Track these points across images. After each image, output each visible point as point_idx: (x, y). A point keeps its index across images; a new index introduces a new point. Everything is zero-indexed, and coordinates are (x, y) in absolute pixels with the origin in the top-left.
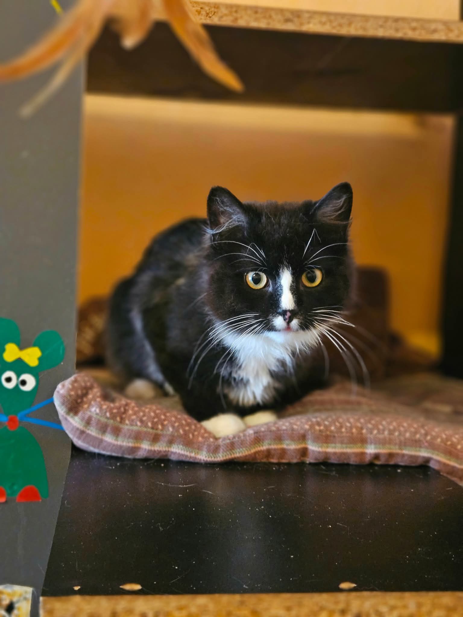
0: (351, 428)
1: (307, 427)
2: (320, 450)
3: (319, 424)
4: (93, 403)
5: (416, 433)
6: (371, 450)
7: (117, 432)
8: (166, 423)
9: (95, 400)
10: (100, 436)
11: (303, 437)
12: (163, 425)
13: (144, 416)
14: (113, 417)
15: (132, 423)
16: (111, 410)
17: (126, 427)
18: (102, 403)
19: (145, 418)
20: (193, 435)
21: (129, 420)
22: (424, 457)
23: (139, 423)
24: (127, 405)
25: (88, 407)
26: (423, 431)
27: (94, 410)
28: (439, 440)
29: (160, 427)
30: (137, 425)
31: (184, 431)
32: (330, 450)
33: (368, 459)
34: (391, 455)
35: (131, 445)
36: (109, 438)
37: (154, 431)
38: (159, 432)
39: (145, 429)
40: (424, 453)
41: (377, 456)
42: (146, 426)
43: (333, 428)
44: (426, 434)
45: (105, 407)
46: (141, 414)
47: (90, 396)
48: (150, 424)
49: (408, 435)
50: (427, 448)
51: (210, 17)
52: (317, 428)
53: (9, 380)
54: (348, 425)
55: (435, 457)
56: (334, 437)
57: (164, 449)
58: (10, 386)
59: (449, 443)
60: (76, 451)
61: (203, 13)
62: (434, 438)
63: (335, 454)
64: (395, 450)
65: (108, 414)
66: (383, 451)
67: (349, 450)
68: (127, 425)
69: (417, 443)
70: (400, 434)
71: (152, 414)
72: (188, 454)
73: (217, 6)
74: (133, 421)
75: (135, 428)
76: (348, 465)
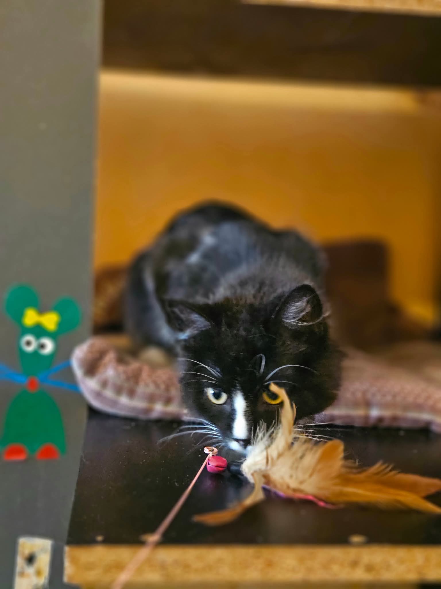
4: (109, 366)
6: (375, 413)
7: (131, 393)
9: (111, 363)
10: (115, 398)
13: (157, 378)
14: (128, 379)
15: (147, 385)
18: (117, 365)
19: (158, 381)
22: (426, 420)
23: (153, 386)
24: (140, 368)
25: (105, 370)
27: (110, 372)
30: (150, 387)
33: (372, 422)
34: (395, 418)
35: (145, 406)
36: (124, 400)
37: (167, 394)
39: (158, 392)
40: (425, 416)
41: (380, 419)
42: (160, 388)
45: (120, 370)
47: (106, 360)
48: (163, 386)
50: (429, 411)
53: (28, 343)
57: (177, 410)
58: (30, 349)
60: (93, 412)
62: (436, 402)
64: (399, 413)
65: (123, 377)
66: (387, 413)
67: (354, 413)
68: (141, 387)
75: (148, 390)
76: (352, 427)
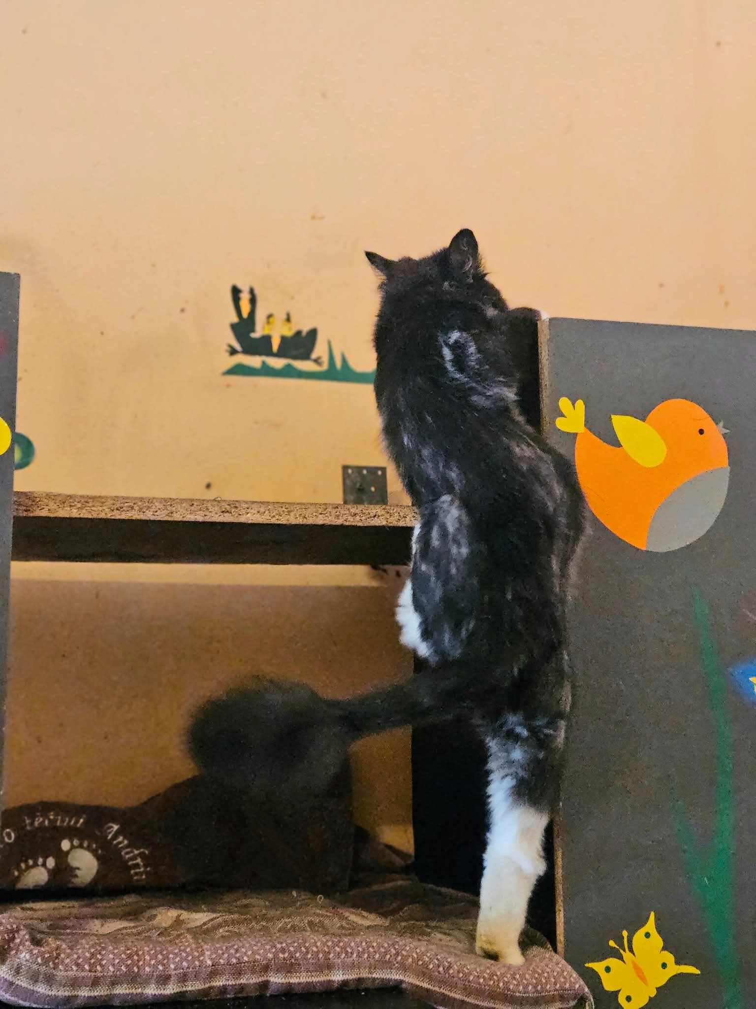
0: (318, 952)
1: (270, 956)
2: (283, 981)
3: (283, 951)
4: (21, 947)
5: (386, 953)
6: (338, 977)
7: (50, 980)
8: (104, 962)
9: (24, 945)
10: (31, 987)
11: (266, 968)
12: (101, 965)
13: (79, 958)
14: (46, 962)
15: (67, 968)
16: (42, 954)
17: (61, 973)
18: (32, 947)
19: (80, 961)
20: (138, 968)
21: (62, 965)
22: (395, 980)
23: (74, 968)
24: (58, 948)
25: (16, 953)
26: (393, 951)
27: (24, 956)
28: (410, 960)
29: (99, 968)
30: (72, 970)
31: (127, 966)
32: (295, 980)
34: (360, 980)
35: (67, 994)
36: (41, 989)
37: (93, 974)
38: (99, 974)
39: (83, 974)
40: (395, 976)
41: (345, 983)
42: (83, 970)
43: (298, 955)
44: (397, 954)
45: (35, 952)
46: (75, 956)
47: (18, 941)
48: (87, 967)
49: (377, 956)
50: (398, 969)
51: (144, 512)
52: (281, 955)
54: (315, 949)
55: (407, 979)
56: (299, 965)
57: (106, 993)
59: (420, 963)
61: (136, 508)
62: (405, 958)
63: (299, 984)
64: (365, 974)
65: (39, 960)
66: (351, 976)
67: (315, 979)
68: (61, 970)
69: (387, 965)
70: (369, 957)
71: (88, 955)
72: (134, 991)
73: (151, 501)
74: (67, 965)
75: (70, 973)
